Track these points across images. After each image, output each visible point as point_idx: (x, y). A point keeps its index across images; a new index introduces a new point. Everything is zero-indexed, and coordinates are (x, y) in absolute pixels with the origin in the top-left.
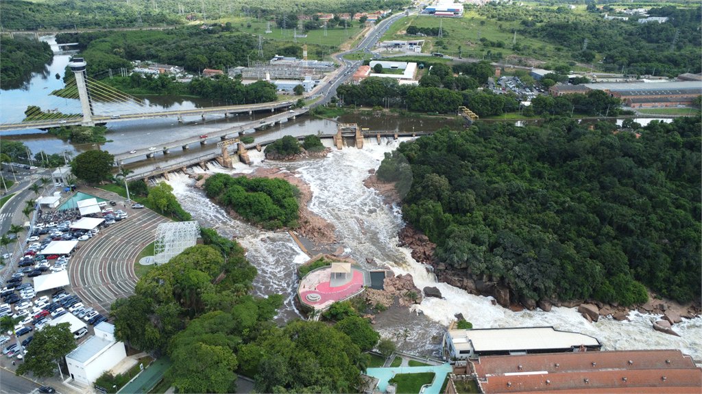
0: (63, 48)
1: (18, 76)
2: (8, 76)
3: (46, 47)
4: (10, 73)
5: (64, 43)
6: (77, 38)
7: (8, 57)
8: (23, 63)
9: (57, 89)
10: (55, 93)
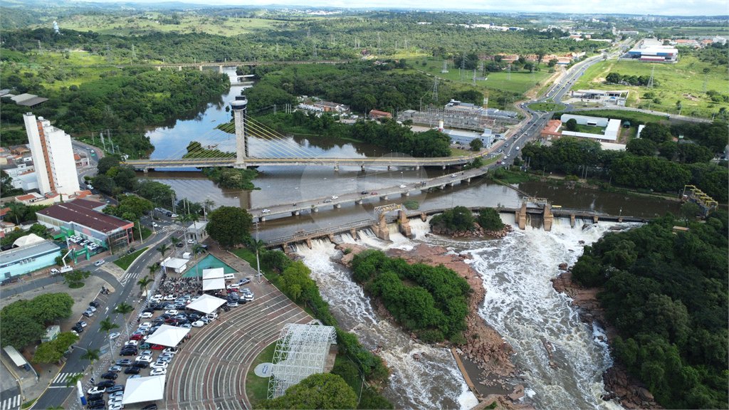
0: (241, 79)
1: (194, 107)
2: (186, 107)
3: (226, 78)
4: (188, 104)
5: (242, 74)
6: (254, 70)
7: (190, 89)
8: (201, 95)
9: (223, 123)
10: (220, 127)
